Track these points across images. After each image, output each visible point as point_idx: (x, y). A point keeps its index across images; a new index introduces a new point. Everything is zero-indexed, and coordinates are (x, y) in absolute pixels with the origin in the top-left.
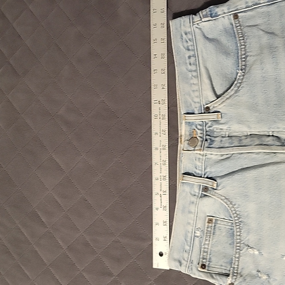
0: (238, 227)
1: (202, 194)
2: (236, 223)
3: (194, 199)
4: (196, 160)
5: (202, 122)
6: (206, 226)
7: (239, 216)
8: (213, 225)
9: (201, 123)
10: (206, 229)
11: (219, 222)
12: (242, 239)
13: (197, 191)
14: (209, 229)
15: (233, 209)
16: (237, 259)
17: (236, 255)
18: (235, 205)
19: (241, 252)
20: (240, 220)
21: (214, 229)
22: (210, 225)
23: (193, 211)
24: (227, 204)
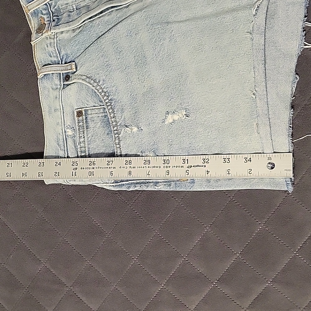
0: (110, 107)
1: (64, 84)
2: (107, 103)
3: (56, 93)
4: (47, 46)
5: (46, 4)
6: (77, 121)
7: (107, 94)
8: (84, 117)
9: (45, 6)
10: (77, 124)
11: (89, 112)
12: (118, 120)
13: (59, 83)
14: (81, 124)
15: (98, 88)
16: (118, 146)
17: (116, 141)
18: (99, 81)
19: (120, 136)
20: (109, 99)
21: (86, 122)
22: (81, 118)
23: (58, 108)
24: (91, 84)
